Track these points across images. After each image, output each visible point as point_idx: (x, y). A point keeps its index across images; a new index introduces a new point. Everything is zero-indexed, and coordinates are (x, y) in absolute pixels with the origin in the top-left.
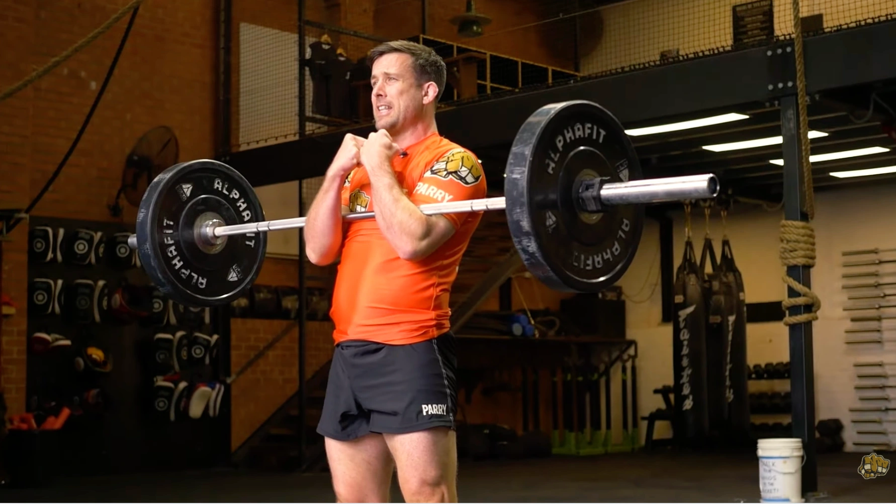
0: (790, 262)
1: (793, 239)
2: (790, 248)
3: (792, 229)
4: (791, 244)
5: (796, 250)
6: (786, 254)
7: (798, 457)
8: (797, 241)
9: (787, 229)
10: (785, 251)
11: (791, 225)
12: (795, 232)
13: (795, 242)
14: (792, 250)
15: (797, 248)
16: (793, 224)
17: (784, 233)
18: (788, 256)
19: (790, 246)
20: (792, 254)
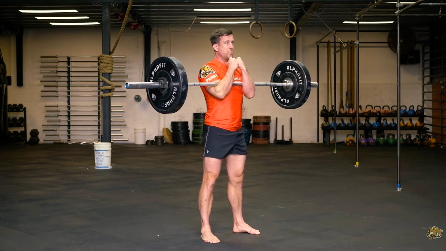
0: (105, 71)
1: (107, 62)
2: (105, 66)
3: (106, 58)
4: (106, 64)
5: (108, 67)
6: (103, 68)
7: (110, 150)
8: (109, 63)
9: (104, 58)
10: (103, 67)
11: (106, 56)
12: (107, 59)
13: (107, 63)
14: (106, 67)
15: (108, 66)
16: (107, 56)
17: (103, 60)
18: (104, 69)
19: (105, 65)
20: (106, 68)
